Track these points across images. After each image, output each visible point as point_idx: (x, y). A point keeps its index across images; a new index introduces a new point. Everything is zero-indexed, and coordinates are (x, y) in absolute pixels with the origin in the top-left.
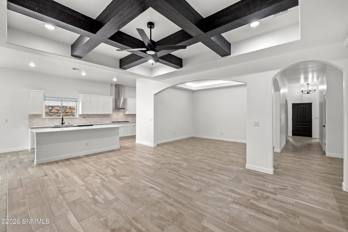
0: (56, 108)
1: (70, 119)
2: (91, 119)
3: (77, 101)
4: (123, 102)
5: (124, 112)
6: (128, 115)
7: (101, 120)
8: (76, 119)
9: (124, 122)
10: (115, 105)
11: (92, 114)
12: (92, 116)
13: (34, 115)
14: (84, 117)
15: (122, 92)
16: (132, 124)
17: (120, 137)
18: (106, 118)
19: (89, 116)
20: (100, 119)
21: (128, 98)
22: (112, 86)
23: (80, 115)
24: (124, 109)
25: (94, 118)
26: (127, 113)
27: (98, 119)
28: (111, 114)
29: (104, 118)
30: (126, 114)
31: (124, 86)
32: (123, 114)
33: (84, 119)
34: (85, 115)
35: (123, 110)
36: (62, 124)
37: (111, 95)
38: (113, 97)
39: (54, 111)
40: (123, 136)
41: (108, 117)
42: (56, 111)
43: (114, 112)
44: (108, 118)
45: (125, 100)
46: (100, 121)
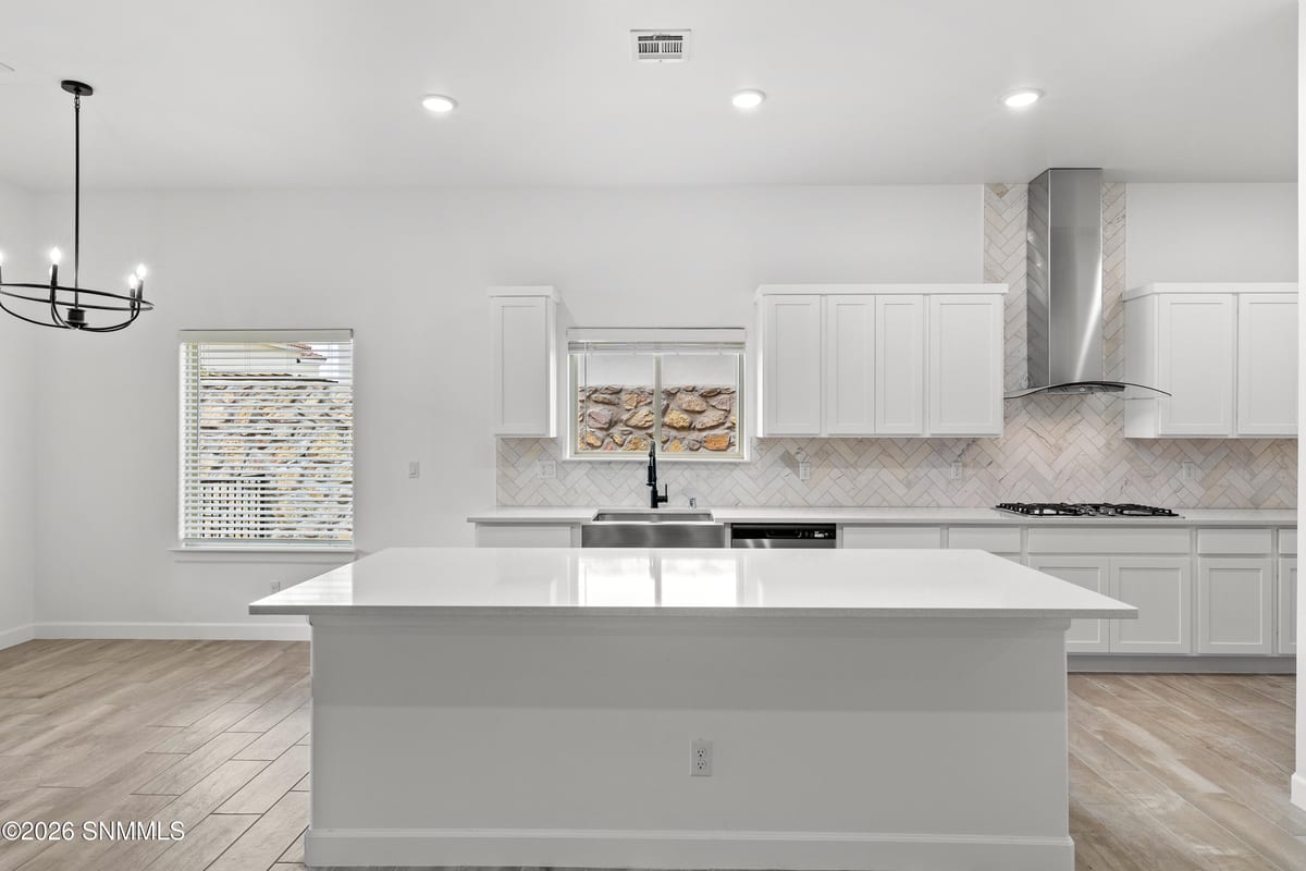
0: (685, 400)
1: (704, 473)
2: (836, 472)
3: (740, 345)
4: (1104, 323)
5: (1117, 417)
6: (1158, 450)
7: (909, 485)
8: (737, 473)
9: (1120, 510)
10: (1029, 359)
11: (845, 440)
12: (843, 449)
13: (522, 441)
14: (789, 461)
15: (1092, 234)
16: (1202, 536)
17: (1072, 657)
18: (952, 472)
19: (822, 450)
20: (901, 473)
21: (1158, 287)
22: (1001, 195)
23: (762, 441)
24: (1120, 387)
25: (854, 466)
26: (1148, 428)
27: (885, 474)
28: (993, 439)
29: (934, 473)
30: (1138, 442)
31: (1120, 180)
32: (1101, 441)
33: (788, 471)
34: (794, 440)
35: (1100, 398)
36: (656, 500)
37: (991, 277)
38: (1004, 288)
39: (675, 417)
40: (1104, 650)
41: (967, 458)
42: (685, 416)
43: (1023, 418)
44: (969, 472)
45: (1123, 306)
46: (901, 490)
